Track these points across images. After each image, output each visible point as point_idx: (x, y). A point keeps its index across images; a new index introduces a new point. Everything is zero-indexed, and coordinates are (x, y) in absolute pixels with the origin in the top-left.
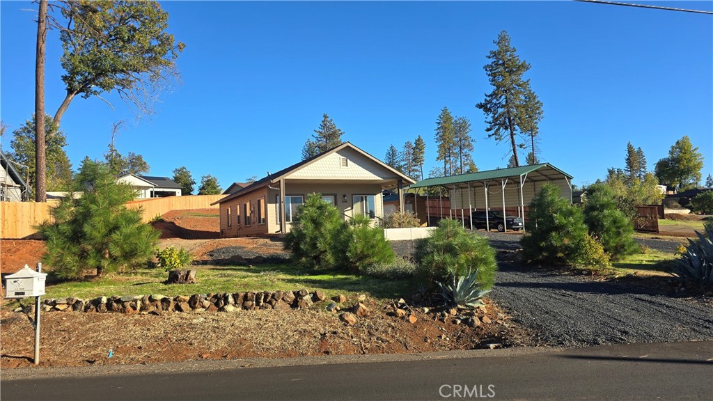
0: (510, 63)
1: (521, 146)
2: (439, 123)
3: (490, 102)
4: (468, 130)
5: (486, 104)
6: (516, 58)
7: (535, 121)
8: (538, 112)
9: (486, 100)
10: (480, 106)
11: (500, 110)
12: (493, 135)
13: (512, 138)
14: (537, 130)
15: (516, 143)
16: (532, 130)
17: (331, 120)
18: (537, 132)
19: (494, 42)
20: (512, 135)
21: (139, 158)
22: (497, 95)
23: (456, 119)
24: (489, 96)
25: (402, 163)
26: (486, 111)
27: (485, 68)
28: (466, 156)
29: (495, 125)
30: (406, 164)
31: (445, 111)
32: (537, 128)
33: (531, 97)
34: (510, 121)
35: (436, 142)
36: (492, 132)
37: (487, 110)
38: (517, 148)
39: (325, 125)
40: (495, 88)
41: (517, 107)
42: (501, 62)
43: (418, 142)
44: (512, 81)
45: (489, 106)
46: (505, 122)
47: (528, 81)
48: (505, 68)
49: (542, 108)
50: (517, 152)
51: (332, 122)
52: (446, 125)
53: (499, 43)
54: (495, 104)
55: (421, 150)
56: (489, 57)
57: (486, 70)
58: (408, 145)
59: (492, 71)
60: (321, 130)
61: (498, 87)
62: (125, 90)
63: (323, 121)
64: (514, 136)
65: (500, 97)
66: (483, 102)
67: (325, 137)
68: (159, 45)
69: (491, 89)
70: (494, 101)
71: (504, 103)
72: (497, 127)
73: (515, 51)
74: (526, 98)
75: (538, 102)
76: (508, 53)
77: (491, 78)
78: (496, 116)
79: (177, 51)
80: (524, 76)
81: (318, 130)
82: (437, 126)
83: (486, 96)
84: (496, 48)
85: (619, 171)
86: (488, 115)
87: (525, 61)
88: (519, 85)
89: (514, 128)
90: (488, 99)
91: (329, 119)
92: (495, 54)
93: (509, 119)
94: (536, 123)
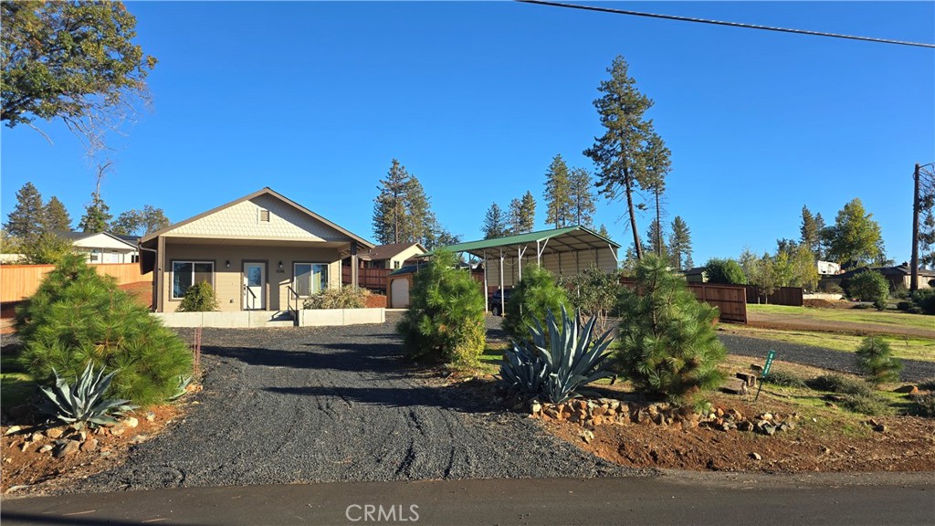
0: (626, 99)
1: (640, 207)
2: (550, 176)
3: (601, 148)
4: (589, 185)
5: (596, 151)
6: (635, 92)
7: (661, 174)
8: (664, 162)
9: (594, 145)
10: (588, 153)
11: (614, 159)
12: (604, 191)
13: (629, 196)
14: (663, 187)
15: (633, 203)
16: (656, 186)
17: (403, 167)
18: (664, 189)
19: (608, 70)
20: (628, 191)
21: (159, 213)
22: (609, 139)
23: (573, 170)
24: (600, 141)
25: (507, 227)
26: (596, 160)
27: (595, 103)
28: (586, 219)
29: (607, 179)
30: (512, 229)
31: (557, 159)
32: (664, 184)
33: (655, 142)
34: (626, 174)
35: (546, 200)
36: (603, 187)
37: (597, 158)
38: (634, 209)
39: (394, 173)
40: (608, 129)
41: (636, 155)
42: (615, 96)
43: (527, 199)
44: (630, 121)
45: (599, 153)
46: (620, 175)
47: (650, 122)
48: (621, 105)
49: (670, 158)
50: (635, 215)
51: (404, 171)
52: (559, 178)
53: (614, 71)
54: (608, 151)
55: (530, 210)
56: (601, 90)
57: (596, 106)
58: (514, 203)
59: (604, 107)
60: (388, 180)
61: (612, 129)
62: (72, 119)
63: (391, 169)
64: (631, 194)
65: (615, 142)
66: (592, 148)
67: (393, 189)
68: (123, 60)
69: (603, 131)
70: (607, 147)
71: (620, 150)
72: (609, 181)
73: (634, 82)
74: (649, 143)
75: (665, 149)
76: (625, 84)
77: (603, 116)
78: (609, 167)
79: (146, 68)
80: (645, 117)
81: (385, 179)
82: (547, 179)
83: (597, 140)
84: (609, 78)
85: (792, 243)
86: (599, 165)
87: (645, 96)
88: (639, 127)
89: (633, 183)
90: (598, 144)
91: (399, 166)
92: (608, 86)
93: (625, 170)
94: (662, 177)
